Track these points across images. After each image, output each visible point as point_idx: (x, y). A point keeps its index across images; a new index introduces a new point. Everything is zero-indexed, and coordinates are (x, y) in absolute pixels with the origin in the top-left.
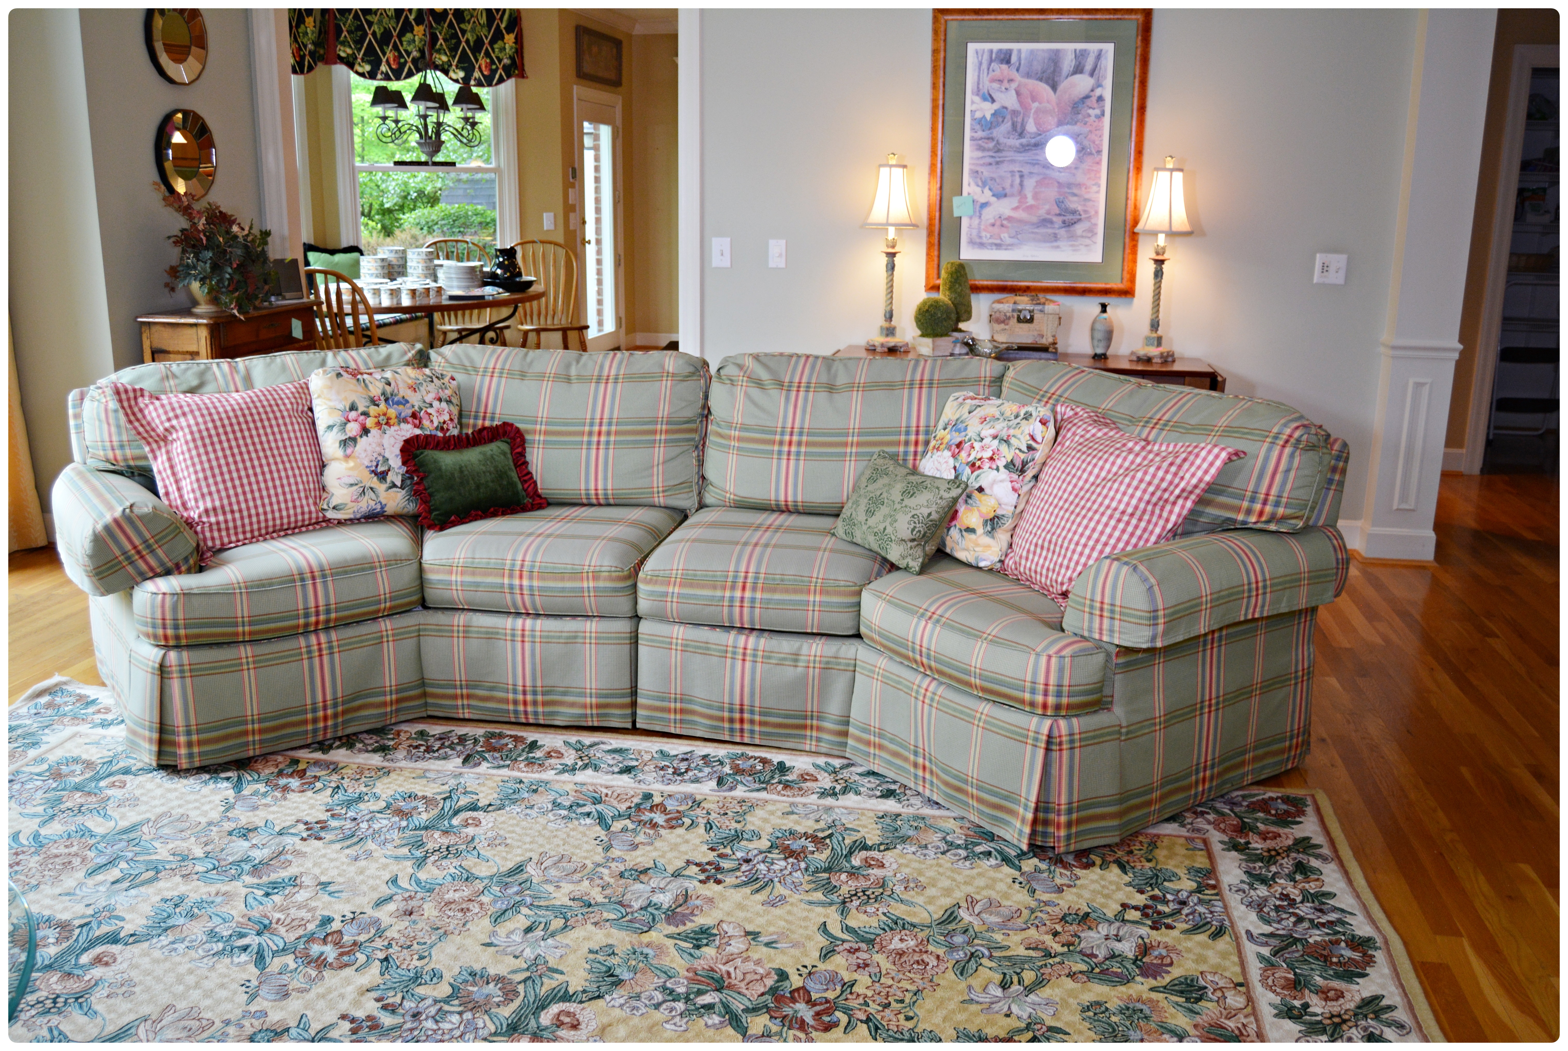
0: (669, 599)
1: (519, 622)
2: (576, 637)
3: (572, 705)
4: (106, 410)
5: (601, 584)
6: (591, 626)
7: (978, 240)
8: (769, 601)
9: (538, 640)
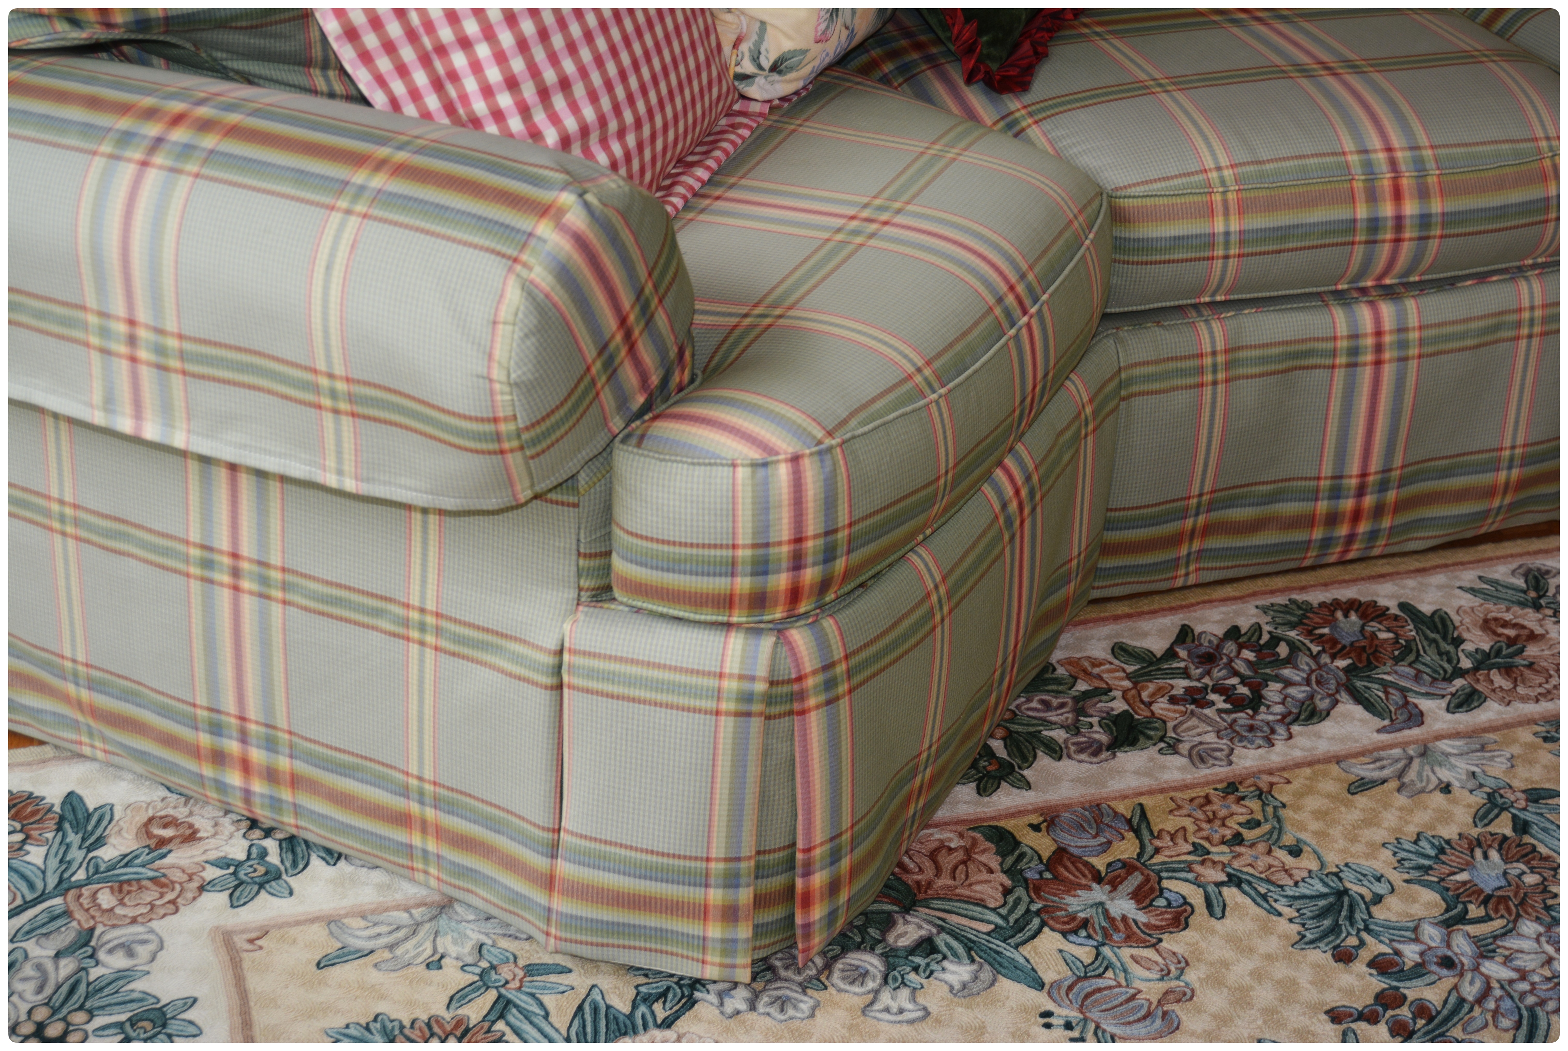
1: (1364, 314)
2: (1497, 328)
9: (1414, 351)
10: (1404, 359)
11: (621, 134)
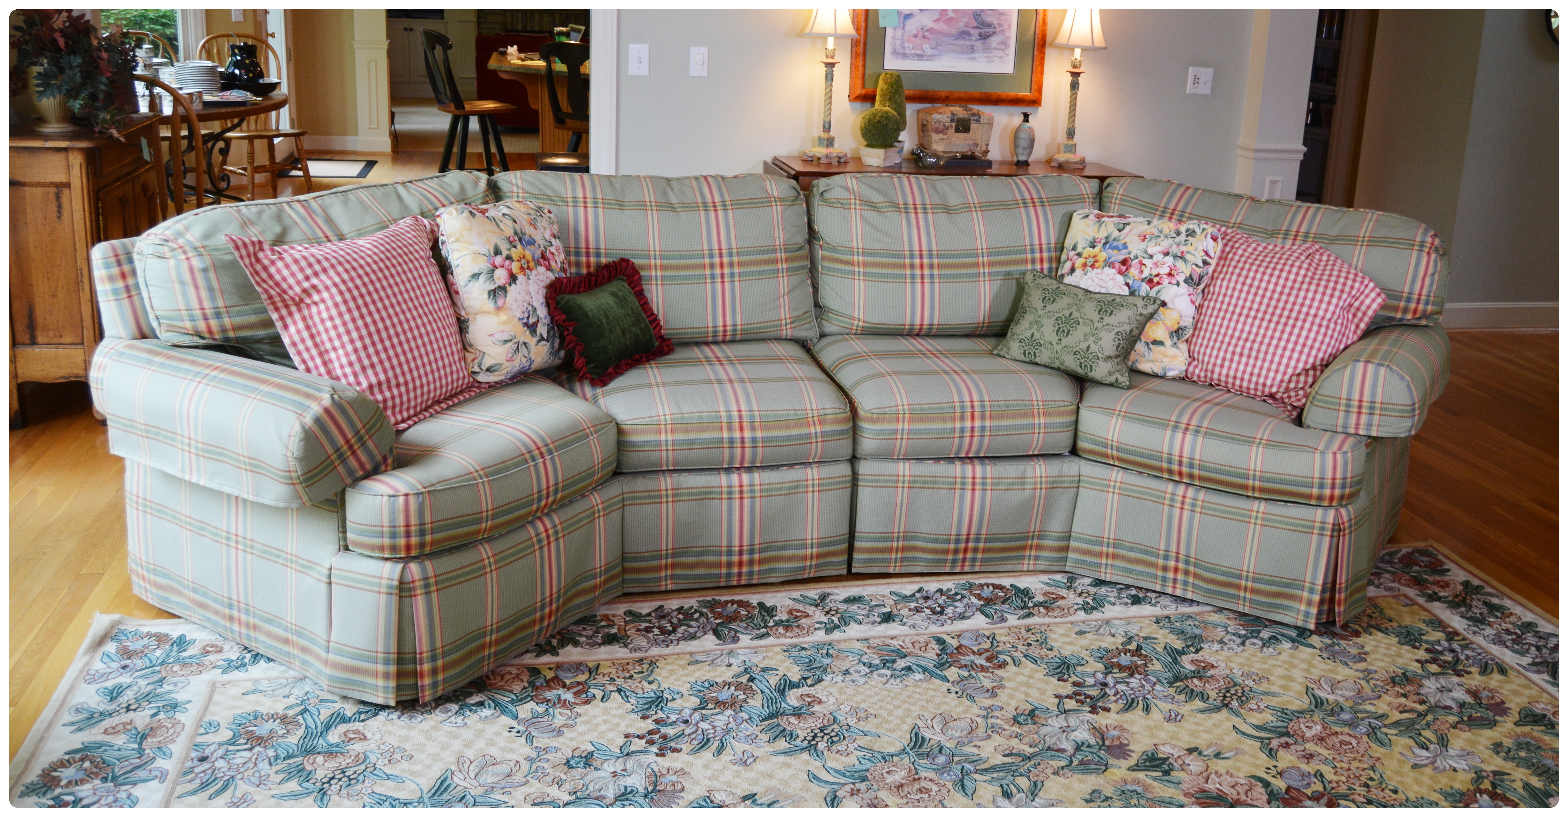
0: (899, 436)
1: (735, 478)
2: (797, 487)
3: (791, 559)
4: (191, 270)
5: (828, 428)
6: (812, 473)
7: (901, 51)
8: (998, 428)
9: (757, 494)
10: (753, 497)
11: (398, 385)
